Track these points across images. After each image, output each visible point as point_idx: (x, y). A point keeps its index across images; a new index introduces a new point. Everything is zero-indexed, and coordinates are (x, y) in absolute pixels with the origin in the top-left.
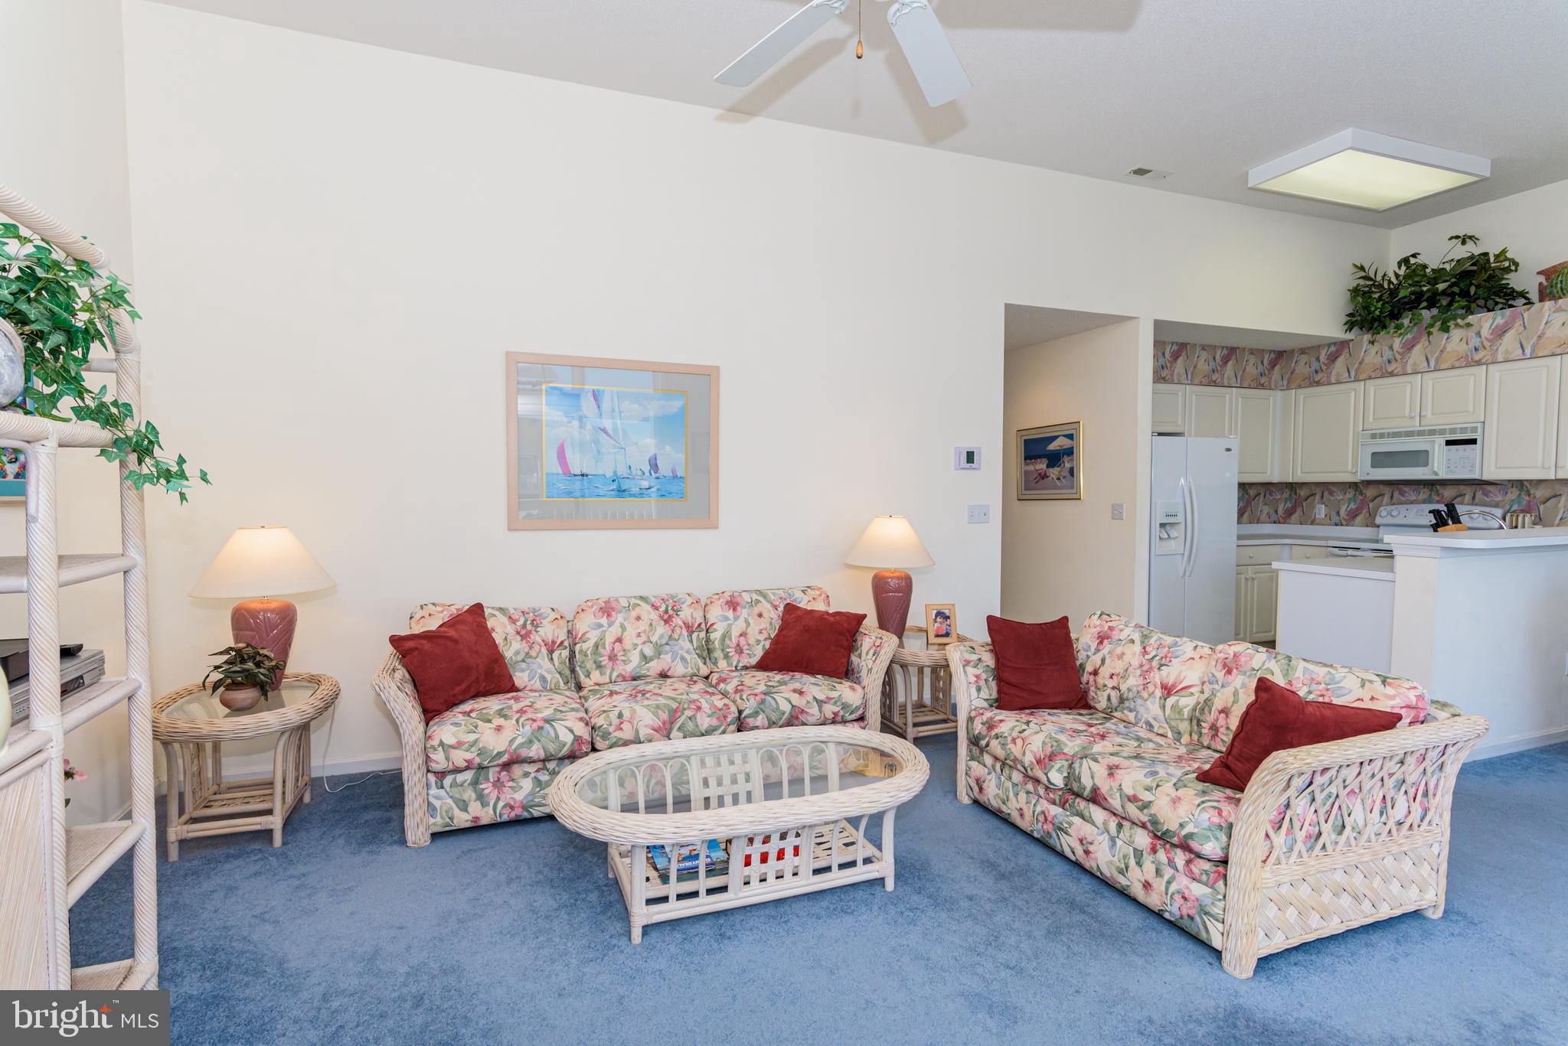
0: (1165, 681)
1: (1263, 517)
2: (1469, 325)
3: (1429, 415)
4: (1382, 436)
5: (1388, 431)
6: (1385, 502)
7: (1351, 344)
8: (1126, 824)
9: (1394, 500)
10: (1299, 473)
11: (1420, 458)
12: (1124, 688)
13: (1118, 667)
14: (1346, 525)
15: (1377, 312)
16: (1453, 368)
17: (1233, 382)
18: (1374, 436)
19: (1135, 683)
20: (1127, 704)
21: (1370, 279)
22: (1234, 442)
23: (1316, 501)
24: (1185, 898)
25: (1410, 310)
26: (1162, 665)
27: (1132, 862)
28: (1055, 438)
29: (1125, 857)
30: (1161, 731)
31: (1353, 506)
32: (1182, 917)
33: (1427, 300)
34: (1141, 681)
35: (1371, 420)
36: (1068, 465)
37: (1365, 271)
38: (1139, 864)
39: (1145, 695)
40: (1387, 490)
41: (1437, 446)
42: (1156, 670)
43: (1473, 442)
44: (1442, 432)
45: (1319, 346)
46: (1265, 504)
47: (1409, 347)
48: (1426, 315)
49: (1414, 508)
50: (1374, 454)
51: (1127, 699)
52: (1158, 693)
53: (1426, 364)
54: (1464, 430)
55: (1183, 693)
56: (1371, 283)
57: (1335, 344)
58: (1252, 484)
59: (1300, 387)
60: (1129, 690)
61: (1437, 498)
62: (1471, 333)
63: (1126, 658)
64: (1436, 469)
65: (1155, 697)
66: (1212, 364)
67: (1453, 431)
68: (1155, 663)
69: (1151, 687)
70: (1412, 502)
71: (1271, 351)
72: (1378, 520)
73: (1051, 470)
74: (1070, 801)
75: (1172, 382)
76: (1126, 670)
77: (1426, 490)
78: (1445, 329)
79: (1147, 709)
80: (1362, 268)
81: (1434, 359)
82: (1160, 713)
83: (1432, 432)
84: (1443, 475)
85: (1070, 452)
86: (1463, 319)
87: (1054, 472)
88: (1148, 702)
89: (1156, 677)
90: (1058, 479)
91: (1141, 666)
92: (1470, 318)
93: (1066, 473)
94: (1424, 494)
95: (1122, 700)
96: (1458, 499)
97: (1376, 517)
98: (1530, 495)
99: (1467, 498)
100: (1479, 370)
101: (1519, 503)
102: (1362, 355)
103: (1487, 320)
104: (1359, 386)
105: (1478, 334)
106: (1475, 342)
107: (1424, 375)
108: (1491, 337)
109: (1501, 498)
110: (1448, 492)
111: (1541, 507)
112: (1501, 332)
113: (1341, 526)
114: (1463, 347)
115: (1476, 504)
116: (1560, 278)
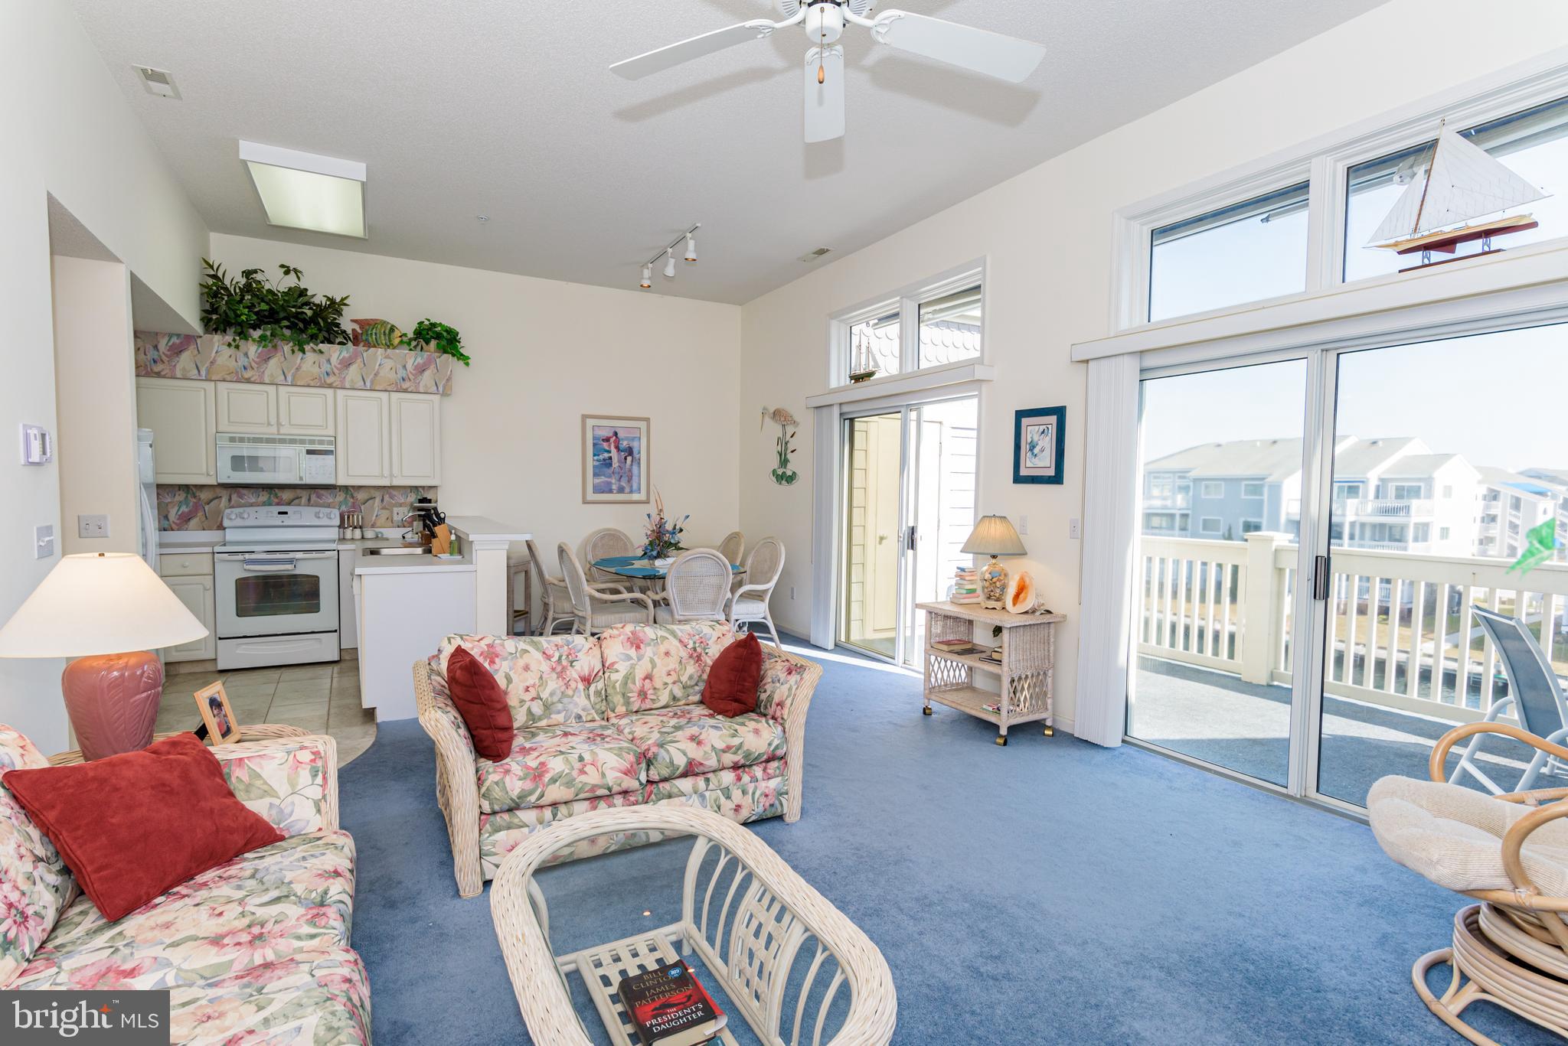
0: (582, 674)
2: (321, 352)
3: (287, 426)
5: (249, 436)
6: (225, 505)
7: (199, 341)
8: (710, 775)
9: (233, 502)
12: (545, 695)
13: (531, 679)
14: (178, 530)
15: (243, 318)
16: (308, 386)
18: (231, 440)
19: (556, 686)
20: (553, 708)
21: (218, 279)
24: (766, 796)
25: (270, 324)
26: (572, 662)
27: (723, 799)
29: (715, 801)
30: (589, 718)
31: (184, 509)
32: (765, 810)
33: (284, 319)
34: (561, 682)
35: (226, 422)
37: (213, 269)
38: (728, 797)
39: (570, 692)
41: (297, 455)
42: (569, 668)
43: (330, 453)
44: (302, 442)
45: (159, 333)
47: (265, 359)
48: (284, 333)
49: (264, 510)
50: (233, 457)
51: (553, 703)
52: (581, 686)
53: (283, 377)
54: (321, 442)
55: (597, 678)
56: (221, 284)
60: (552, 694)
62: (322, 359)
63: (533, 667)
65: (580, 691)
67: (312, 442)
68: (564, 662)
69: (573, 684)
70: (252, 505)
72: (226, 523)
74: (655, 791)
76: (541, 678)
77: (265, 493)
78: (301, 349)
79: (576, 704)
80: (210, 266)
81: (290, 374)
82: (587, 702)
83: (293, 441)
86: (314, 345)
88: (575, 698)
89: (573, 674)
91: (553, 669)
92: (321, 346)
94: (264, 496)
95: (547, 707)
96: (296, 501)
97: (220, 519)
98: (353, 497)
99: (304, 500)
100: (329, 392)
101: (346, 504)
102: (213, 354)
103: (335, 353)
104: (210, 386)
105: (329, 361)
106: (326, 367)
107: (281, 388)
108: (339, 366)
109: (331, 500)
110: (286, 495)
111: (362, 507)
112: (347, 364)
113: (172, 530)
114: (316, 370)
115: (310, 506)
116: (374, 331)
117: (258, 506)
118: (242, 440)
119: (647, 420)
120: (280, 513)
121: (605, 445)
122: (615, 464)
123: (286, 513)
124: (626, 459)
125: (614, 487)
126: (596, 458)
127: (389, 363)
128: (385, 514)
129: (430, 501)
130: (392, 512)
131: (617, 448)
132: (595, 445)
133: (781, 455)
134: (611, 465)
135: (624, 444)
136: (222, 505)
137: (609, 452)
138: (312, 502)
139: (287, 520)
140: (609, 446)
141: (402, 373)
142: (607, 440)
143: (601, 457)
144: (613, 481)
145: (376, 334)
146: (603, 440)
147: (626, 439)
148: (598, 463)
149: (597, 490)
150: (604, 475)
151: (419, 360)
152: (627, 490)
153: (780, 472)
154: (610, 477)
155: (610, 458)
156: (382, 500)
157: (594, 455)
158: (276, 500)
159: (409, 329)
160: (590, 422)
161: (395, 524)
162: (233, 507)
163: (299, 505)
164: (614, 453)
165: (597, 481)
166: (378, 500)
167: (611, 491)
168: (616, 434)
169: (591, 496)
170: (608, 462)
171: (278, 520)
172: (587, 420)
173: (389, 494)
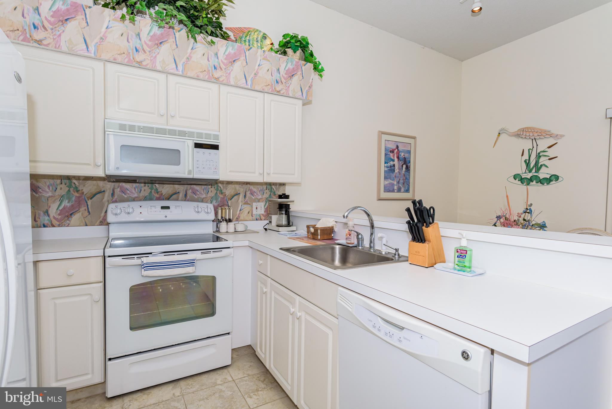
2: (210, 44)
5: (139, 124)
7: (86, 14)
9: (116, 197)
14: (59, 226)
16: (197, 79)
18: (123, 127)
31: (66, 203)
35: (116, 109)
41: (185, 147)
43: (216, 147)
44: (191, 134)
47: (157, 41)
50: (124, 145)
53: (174, 66)
54: (208, 136)
62: (211, 51)
67: (200, 135)
70: (134, 200)
72: (110, 218)
81: (181, 63)
83: (180, 133)
94: (146, 190)
96: (174, 196)
97: (103, 214)
99: (181, 195)
100: (214, 87)
101: (219, 199)
102: (103, 29)
104: (99, 65)
105: (216, 54)
106: (214, 61)
107: (171, 77)
108: (225, 61)
109: (204, 196)
110: (166, 189)
111: (230, 202)
112: (232, 60)
113: (53, 226)
114: (204, 62)
115: (188, 201)
116: (248, 38)
117: (140, 200)
118: (132, 128)
119: (414, 138)
120: (163, 208)
122: (397, 171)
123: (168, 208)
124: (402, 166)
125: (396, 188)
126: (386, 165)
127: (266, 65)
128: (247, 208)
129: (287, 197)
130: (252, 207)
131: (398, 158)
132: (386, 155)
133: (528, 163)
134: (394, 171)
136: (106, 199)
137: (393, 161)
138: (188, 197)
139: (170, 214)
140: (394, 156)
141: (276, 76)
142: (392, 151)
143: (389, 164)
145: (249, 42)
146: (390, 151)
150: (390, 178)
151: (290, 66)
152: (403, 190)
153: (529, 176)
154: (393, 180)
155: (394, 165)
156: (245, 196)
157: (385, 163)
158: (158, 196)
159: (277, 39)
160: (385, 137)
161: (254, 218)
162: (116, 202)
163: (177, 200)
164: (396, 162)
165: (387, 183)
166: (241, 196)
167: (393, 191)
168: (397, 147)
169: (382, 194)
171: (161, 215)
172: (382, 135)
173: (251, 190)
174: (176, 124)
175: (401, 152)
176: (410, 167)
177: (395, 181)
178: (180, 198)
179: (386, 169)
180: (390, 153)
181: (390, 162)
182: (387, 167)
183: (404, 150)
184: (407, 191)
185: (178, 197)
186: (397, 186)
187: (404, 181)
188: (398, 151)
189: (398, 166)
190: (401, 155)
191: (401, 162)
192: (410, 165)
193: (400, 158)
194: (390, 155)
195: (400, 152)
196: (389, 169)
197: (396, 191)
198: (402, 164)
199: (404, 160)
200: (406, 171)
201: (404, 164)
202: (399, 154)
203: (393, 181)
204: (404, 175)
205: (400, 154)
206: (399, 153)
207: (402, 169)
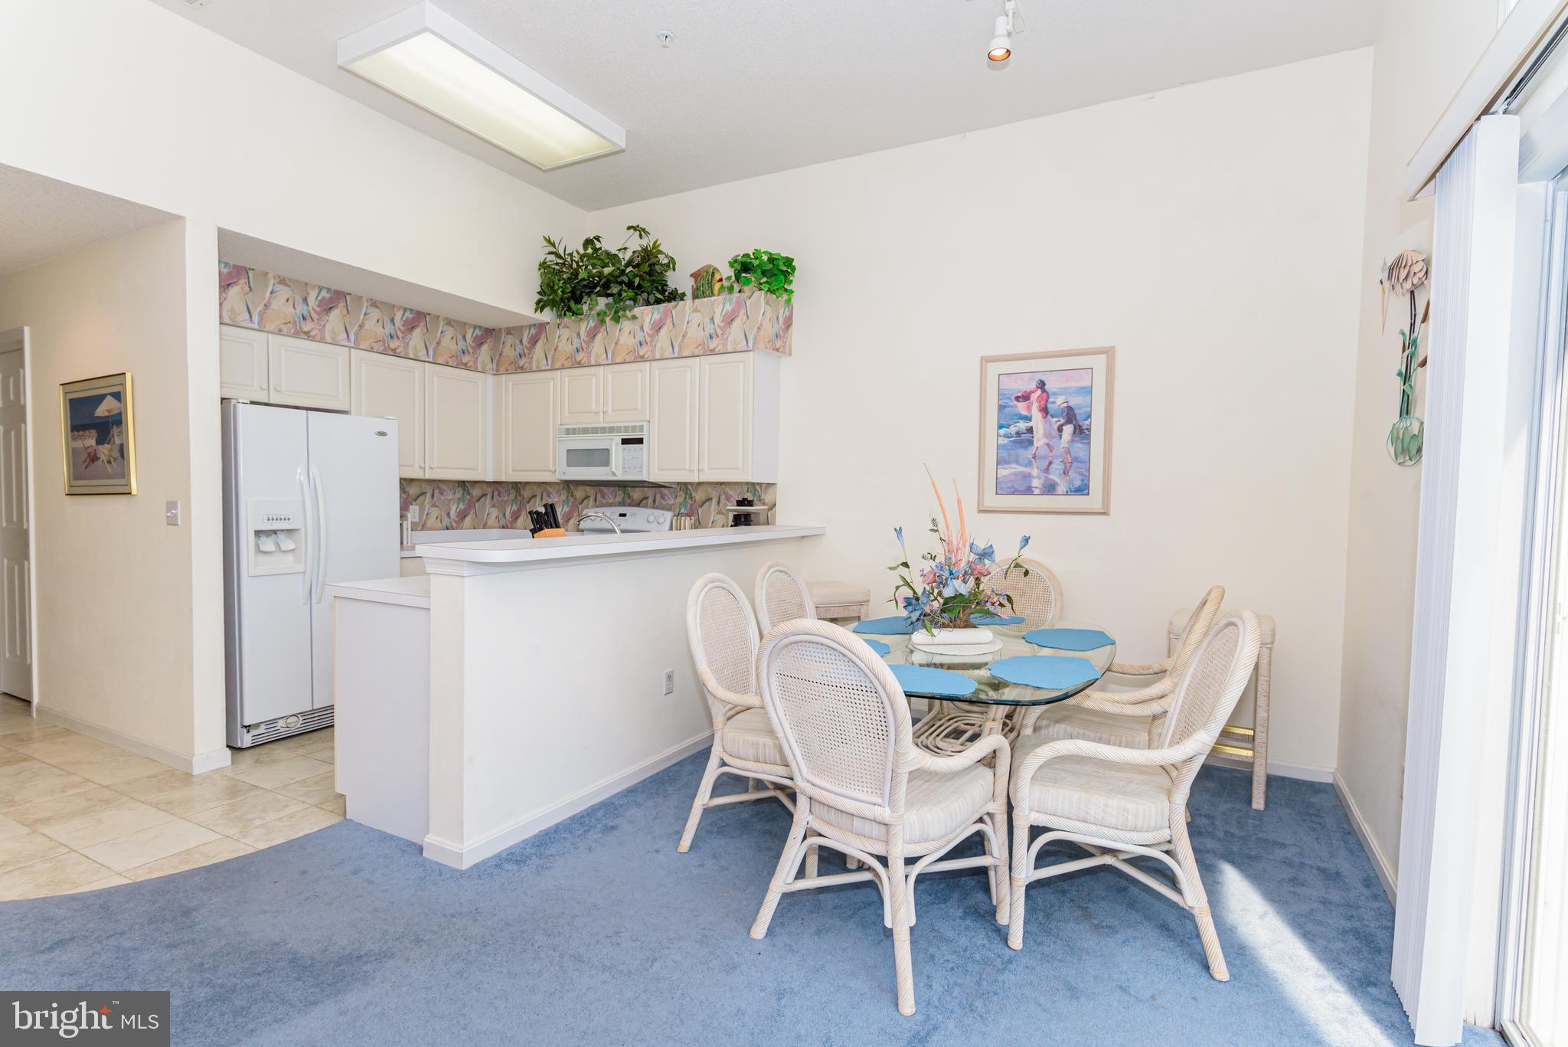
1: (492, 521)
2: (634, 317)
3: (610, 412)
4: (574, 431)
5: (579, 426)
6: (590, 505)
7: (545, 327)
9: (597, 502)
10: (510, 472)
11: (601, 457)
15: (560, 292)
16: (626, 362)
17: (422, 354)
18: (568, 432)
21: (560, 257)
22: (390, 426)
23: (537, 504)
25: (589, 294)
28: (100, 399)
33: (601, 287)
35: (567, 414)
36: (118, 441)
37: (555, 247)
40: (591, 491)
41: (614, 445)
43: (640, 441)
44: (619, 430)
45: (522, 327)
46: (493, 506)
47: (592, 335)
48: (602, 302)
49: (609, 511)
50: (568, 450)
53: (606, 355)
54: (634, 429)
56: (561, 261)
57: (534, 325)
58: (475, 483)
59: (507, 372)
61: (628, 501)
62: (637, 326)
64: (614, 470)
66: (389, 328)
67: (626, 429)
70: (608, 505)
71: (475, 327)
72: (583, 525)
73: (101, 447)
75: (323, 341)
78: (617, 319)
80: (553, 245)
81: (611, 350)
83: (612, 430)
84: (620, 476)
85: (118, 420)
86: (630, 311)
87: (104, 451)
90: (109, 462)
92: (637, 311)
93: (116, 454)
98: (691, 498)
99: (650, 500)
100: (639, 367)
101: (685, 507)
102: (556, 340)
103: (648, 314)
104: (553, 376)
105: (642, 328)
106: (640, 336)
107: (604, 368)
108: (651, 332)
109: (672, 502)
110: (636, 494)
111: (700, 510)
112: (657, 327)
114: (631, 341)
115: (656, 508)
117: (616, 506)
119: (1107, 351)
120: (622, 515)
121: (1021, 408)
122: (1039, 439)
123: (625, 515)
124: (1060, 429)
125: (1036, 483)
126: (1002, 431)
127: (697, 318)
129: (749, 503)
130: (728, 519)
131: (1045, 411)
132: (1001, 408)
133: (1403, 382)
134: (1031, 443)
135: (1058, 402)
138: (657, 504)
139: (625, 523)
140: (1029, 408)
141: (710, 328)
142: (1025, 397)
143: (1013, 430)
144: (1035, 472)
146: (1017, 398)
147: (1063, 391)
148: (1006, 441)
149: (1003, 488)
150: (1017, 462)
151: (729, 307)
152: (1062, 488)
153: (1401, 432)
154: (1029, 464)
155: (1030, 430)
156: (719, 502)
160: (994, 369)
162: (595, 507)
163: (646, 507)
164: (1037, 420)
165: (1004, 472)
166: (714, 502)
168: (1042, 385)
169: (992, 500)
170: (1025, 439)
171: (618, 523)
172: (989, 364)
173: (726, 494)
174: (613, 419)
175: (1055, 394)
176: (1089, 430)
177: (1033, 469)
178: (649, 506)
179: (1003, 441)
180: (1015, 402)
181: (1018, 424)
182: (1006, 436)
183: (1065, 388)
184: (1082, 490)
185: (647, 503)
186: (1042, 481)
187: (1068, 465)
188: (1045, 394)
189: (1045, 430)
190: (1054, 402)
191: (1055, 420)
192: (1090, 423)
193: (1049, 410)
194: (1016, 407)
195: (1050, 396)
196: (1012, 439)
197: (1037, 491)
198: (1059, 423)
199: (1068, 414)
200: (1073, 441)
201: (1068, 421)
202: (1047, 401)
203: (1026, 467)
204: (1068, 451)
205: (1050, 400)
206: (1048, 398)
207: (1061, 436)
